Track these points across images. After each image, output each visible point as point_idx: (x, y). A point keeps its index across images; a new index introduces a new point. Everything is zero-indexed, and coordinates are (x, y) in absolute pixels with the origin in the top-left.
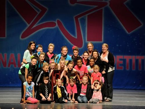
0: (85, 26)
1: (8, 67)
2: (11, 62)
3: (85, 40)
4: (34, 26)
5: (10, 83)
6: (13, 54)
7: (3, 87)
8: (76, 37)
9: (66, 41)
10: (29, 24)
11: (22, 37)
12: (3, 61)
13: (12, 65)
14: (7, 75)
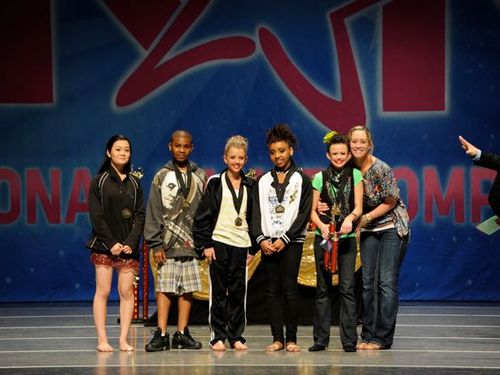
0: (374, 52)
1: (69, 225)
2: (79, 201)
3: (373, 108)
4: (167, 57)
5: (77, 286)
6: (85, 168)
7: (47, 302)
8: (338, 97)
9: (298, 113)
10: (146, 49)
11: (121, 102)
12: (47, 198)
13: (82, 213)
14: (62, 253)
